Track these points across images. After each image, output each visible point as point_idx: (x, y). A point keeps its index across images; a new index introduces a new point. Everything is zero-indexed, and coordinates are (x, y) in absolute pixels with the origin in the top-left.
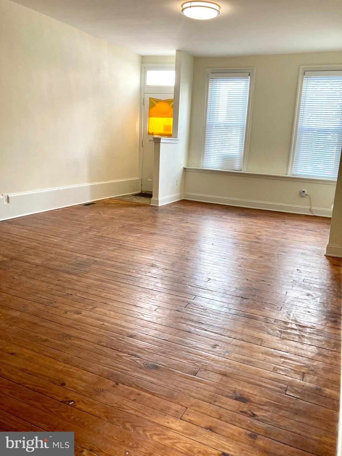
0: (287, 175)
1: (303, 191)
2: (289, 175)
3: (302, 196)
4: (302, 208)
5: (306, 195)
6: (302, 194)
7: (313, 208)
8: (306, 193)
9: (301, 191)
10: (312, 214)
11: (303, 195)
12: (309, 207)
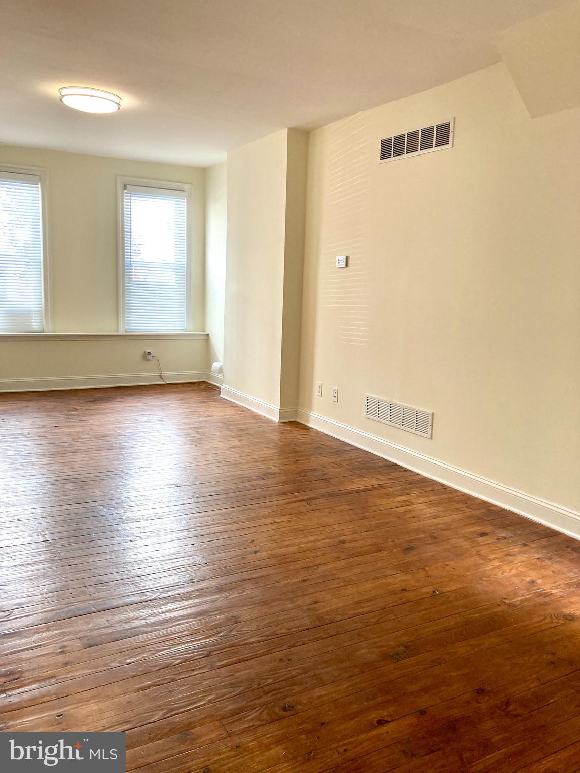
0: (118, 332)
1: (148, 353)
2: (121, 332)
3: (147, 360)
4: (148, 376)
5: (153, 357)
6: (146, 356)
7: (164, 374)
8: (152, 355)
9: (145, 352)
10: (164, 381)
11: (149, 357)
12: (158, 374)
